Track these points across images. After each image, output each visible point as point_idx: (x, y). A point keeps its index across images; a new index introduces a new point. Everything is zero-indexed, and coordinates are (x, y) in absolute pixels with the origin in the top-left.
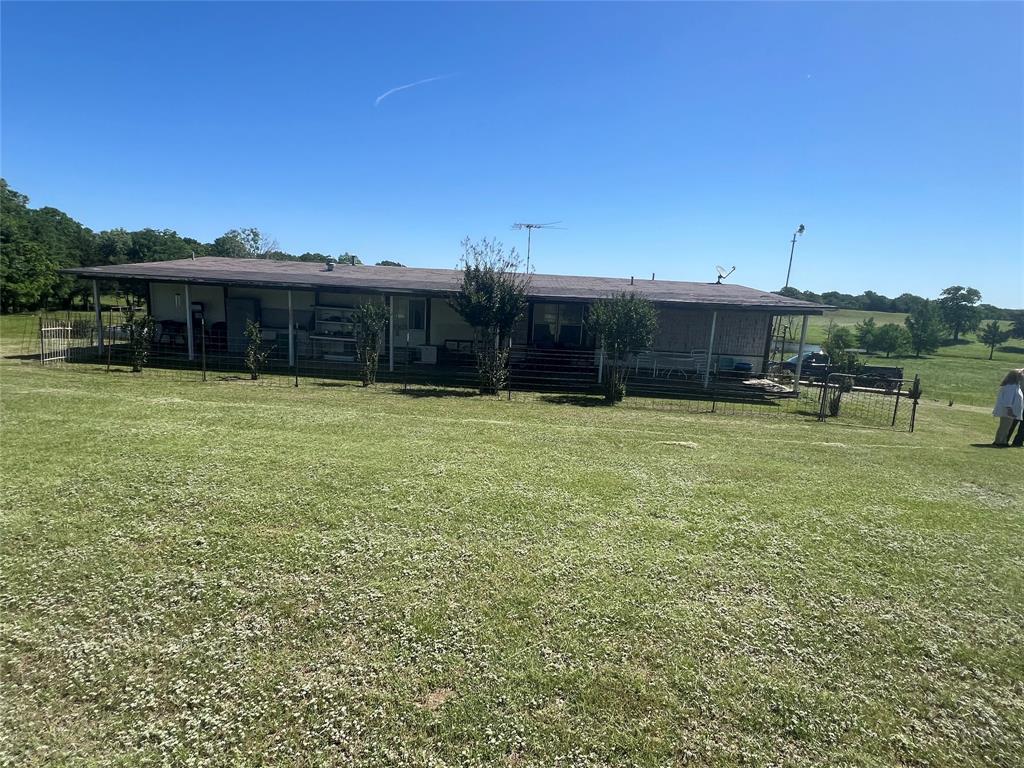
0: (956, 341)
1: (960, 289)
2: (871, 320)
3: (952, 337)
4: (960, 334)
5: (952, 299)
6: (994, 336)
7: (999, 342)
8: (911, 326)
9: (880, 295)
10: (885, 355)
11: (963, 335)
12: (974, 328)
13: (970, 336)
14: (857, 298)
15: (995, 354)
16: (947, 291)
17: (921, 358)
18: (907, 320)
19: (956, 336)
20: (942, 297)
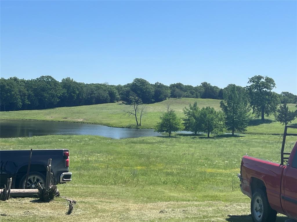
0: (264, 121)
1: (259, 78)
2: (195, 105)
3: (260, 118)
4: (265, 115)
5: (256, 87)
6: (286, 116)
7: (290, 120)
8: (225, 109)
9: (213, 85)
10: (206, 134)
11: (268, 116)
12: (273, 109)
13: (272, 117)
14: (196, 89)
15: (289, 130)
16: (252, 80)
17: (236, 136)
18: (222, 104)
19: (263, 117)
20: (249, 85)
